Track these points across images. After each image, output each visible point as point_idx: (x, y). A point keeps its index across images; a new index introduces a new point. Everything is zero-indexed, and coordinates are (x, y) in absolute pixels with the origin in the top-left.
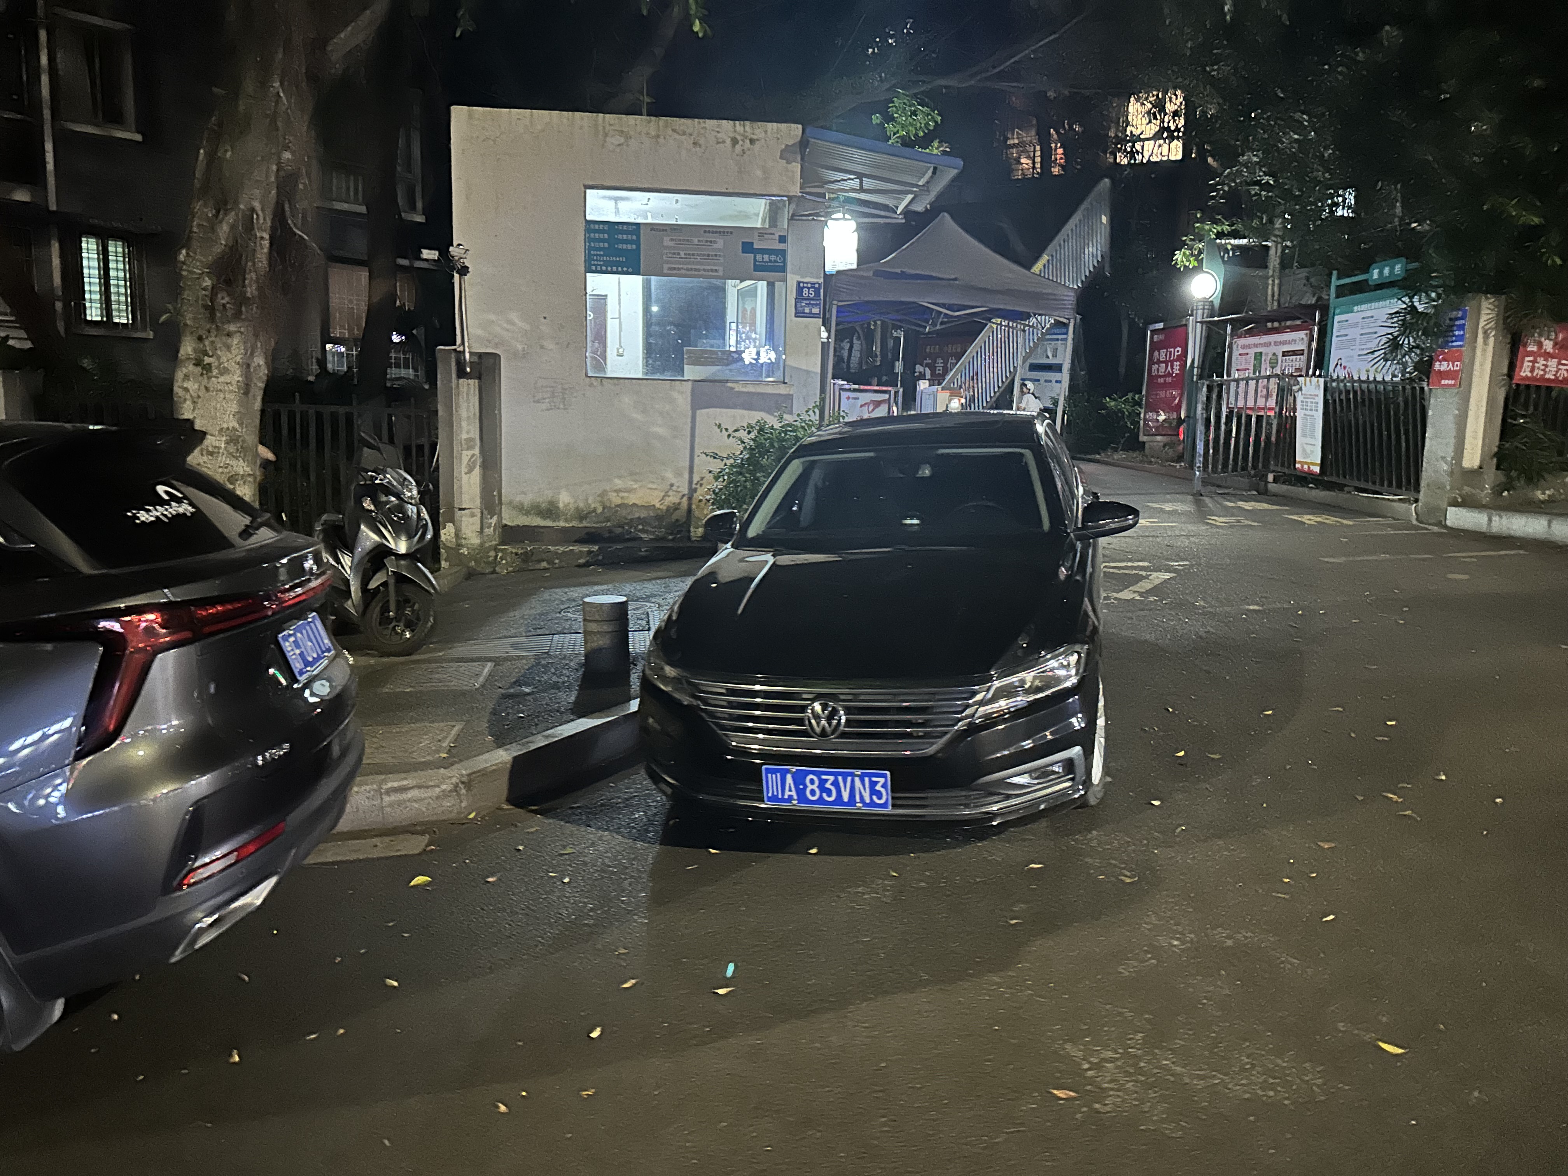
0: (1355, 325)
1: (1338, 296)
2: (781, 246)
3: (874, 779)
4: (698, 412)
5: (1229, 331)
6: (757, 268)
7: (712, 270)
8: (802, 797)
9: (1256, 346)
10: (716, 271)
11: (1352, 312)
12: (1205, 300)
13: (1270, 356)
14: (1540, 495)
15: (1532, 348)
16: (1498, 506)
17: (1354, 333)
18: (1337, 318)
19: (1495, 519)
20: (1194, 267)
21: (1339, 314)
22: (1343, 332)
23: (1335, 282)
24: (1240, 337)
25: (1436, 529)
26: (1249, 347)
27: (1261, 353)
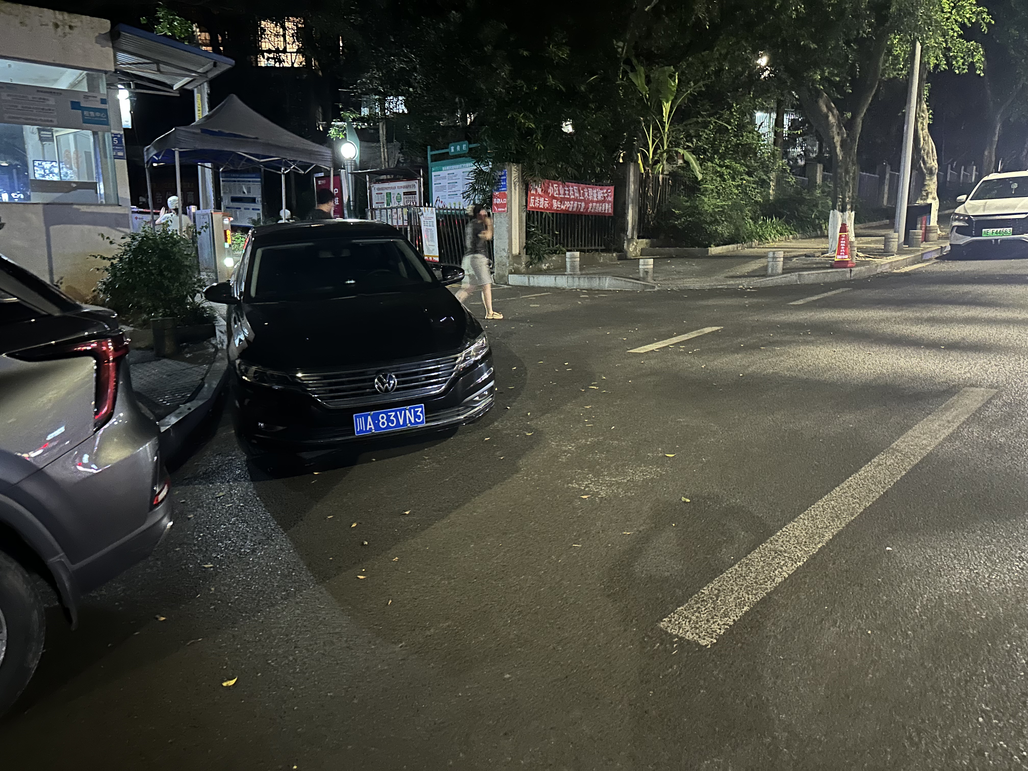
0: (444, 178)
1: (432, 161)
2: (103, 106)
3: (416, 410)
4: (51, 228)
5: (368, 180)
6: (85, 122)
7: (48, 121)
8: (377, 426)
9: (386, 188)
10: (51, 121)
11: (442, 170)
12: (351, 160)
13: (396, 195)
14: (544, 267)
15: (533, 192)
16: (529, 273)
17: (444, 182)
18: (433, 174)
19: (531, 279)
20: (342, 138)
21: (434, 171)
22: (438, 182)
23: (429, 153)
24: (375, 183)
25: (506, 286)
26: (382, 189)
27: (390, 193)
